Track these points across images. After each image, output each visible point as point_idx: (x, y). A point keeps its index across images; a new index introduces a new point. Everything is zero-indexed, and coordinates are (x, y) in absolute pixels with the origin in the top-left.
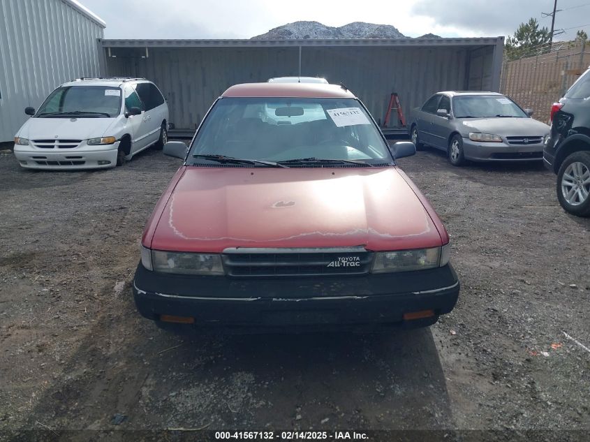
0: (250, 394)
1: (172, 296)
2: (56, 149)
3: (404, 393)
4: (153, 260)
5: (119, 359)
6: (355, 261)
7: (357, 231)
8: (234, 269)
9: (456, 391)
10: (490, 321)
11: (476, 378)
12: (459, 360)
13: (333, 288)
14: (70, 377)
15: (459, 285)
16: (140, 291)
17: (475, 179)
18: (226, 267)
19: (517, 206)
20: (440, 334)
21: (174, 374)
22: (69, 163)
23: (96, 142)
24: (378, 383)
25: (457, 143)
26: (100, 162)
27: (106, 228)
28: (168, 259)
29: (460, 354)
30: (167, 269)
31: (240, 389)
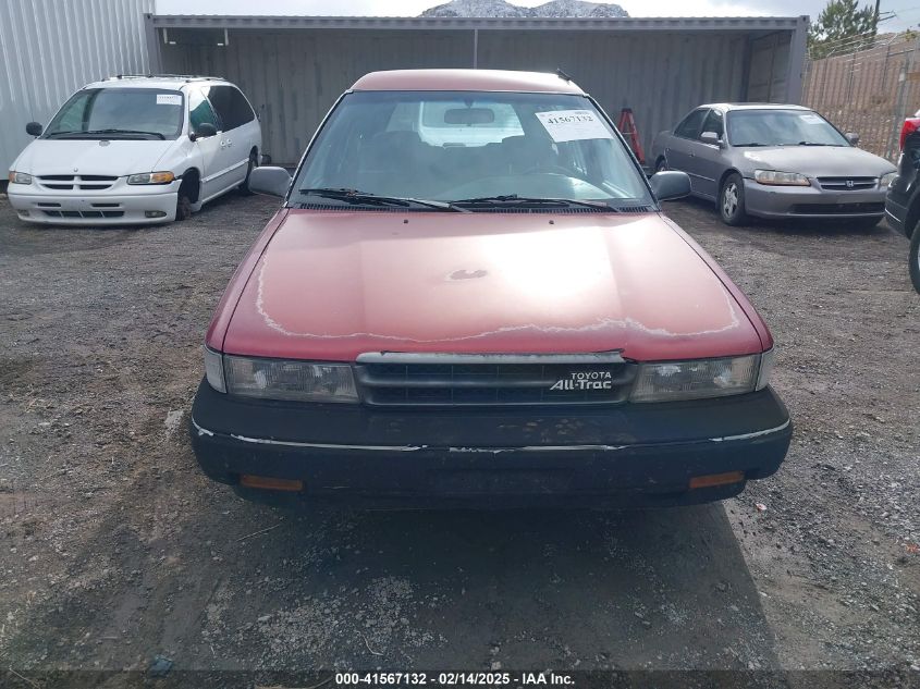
0: (404, 620)
1: (261, 441)
2: (76, 191)
3: (687, 621)
4: (226, 374)
5: (168, 551)
6: (603, 380)
7: (605, 324)
8: (379, 392)
9: (780, 617)
10: (825, 488)
11: (814, 594)
12: (779, 559)
13: (562, 429)
14: (80, 582)
15: (790, 425)
16: (202, 431)
17: (764, 246)
18: (362, 388)
19: (840, 290)
20: (738, 510)
21: (267, 579)
22: (97, 215)
23: (142, 180)
24: (637, 600)
25: (734, 187)
26: (149, 214)
27: (155, 320)
28: (255, 371)
29: (779, 547)
30: (252, 390)
31: (386, 610)
